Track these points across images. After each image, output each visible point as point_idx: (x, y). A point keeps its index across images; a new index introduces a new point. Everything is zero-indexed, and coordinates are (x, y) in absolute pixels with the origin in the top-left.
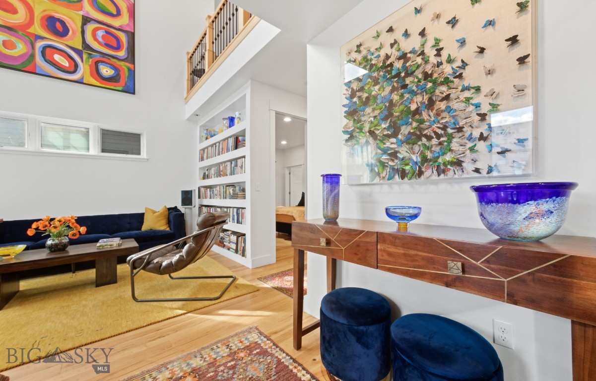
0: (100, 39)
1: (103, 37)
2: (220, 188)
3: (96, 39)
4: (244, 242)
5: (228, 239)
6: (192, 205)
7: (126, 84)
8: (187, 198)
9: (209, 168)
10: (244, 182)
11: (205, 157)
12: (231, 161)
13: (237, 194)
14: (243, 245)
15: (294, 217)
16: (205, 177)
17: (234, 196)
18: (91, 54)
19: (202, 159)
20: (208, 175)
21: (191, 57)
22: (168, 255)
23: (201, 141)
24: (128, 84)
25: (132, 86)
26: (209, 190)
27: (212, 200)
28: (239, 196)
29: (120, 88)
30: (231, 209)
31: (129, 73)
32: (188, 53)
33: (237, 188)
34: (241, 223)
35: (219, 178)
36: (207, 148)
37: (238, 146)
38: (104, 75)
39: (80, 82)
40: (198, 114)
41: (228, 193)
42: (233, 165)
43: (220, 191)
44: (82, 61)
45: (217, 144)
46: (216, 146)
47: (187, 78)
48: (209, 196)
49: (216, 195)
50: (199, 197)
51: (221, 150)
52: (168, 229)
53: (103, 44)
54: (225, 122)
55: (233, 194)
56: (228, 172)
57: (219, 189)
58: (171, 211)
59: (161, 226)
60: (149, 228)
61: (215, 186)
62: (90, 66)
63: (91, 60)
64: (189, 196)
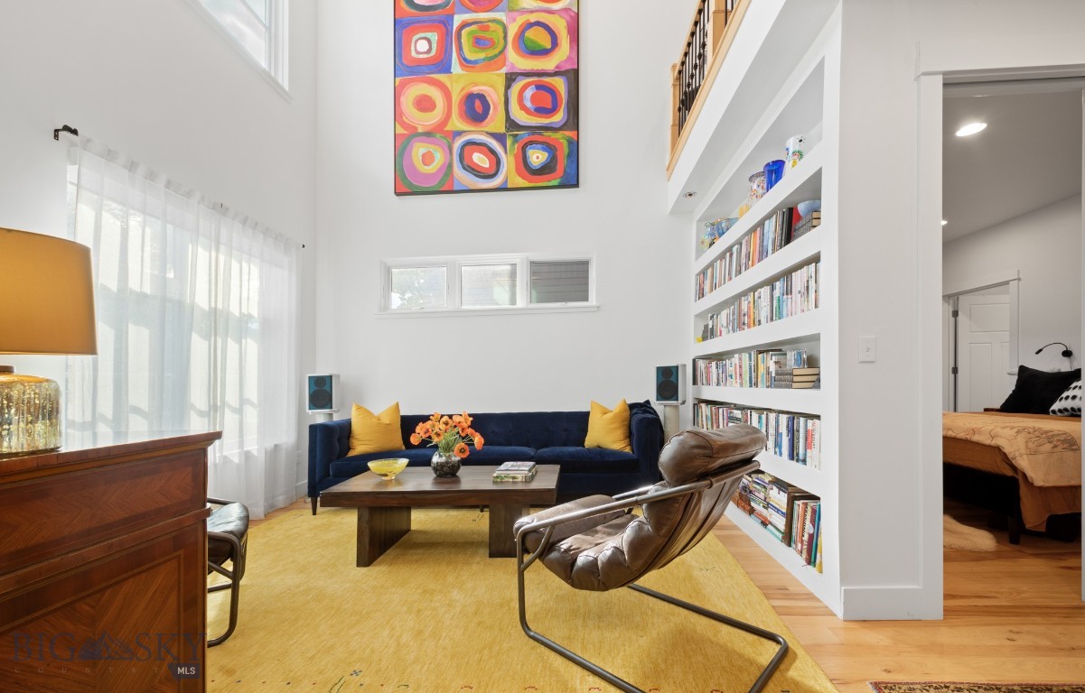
0: (528, 104)
1: (533, 98)
2: (740, 359)
3: (523, 107)
4: (813, 522)
5: (762, 496)
6: (677, 400)
7: (565, 171)
8: (668, 382)
9: (715, 311)
10: (815, 338)
11: (707, 288)
12: (770, 282)
13: (791, 374)
14: (809, 528)
15: (1007, 450)
16: (708, 334)
17: (783, 379)
18: (516, 135)
19: (701, 294)
20: (712, 329)
21: (680, 72)
22: (599, 528)
23: (699, 253)
24: (568, 170)
25: (574, 172)
26: (714, 364)
27: (721, 388)
28: (796, 379)
29: (555, 182)
30: (772, 416)
31: (569, 149)
32: (674, 67)
33: (791, 356)
34: (804, 461)
35: (738, 333)
36: (711, 265)
37: (794, 234)
38: (534, 164)
39: (503, 189)
40: (691, 191)
41: (762, 370)
42: (777, 293)
43: (740, 367)
44: (506, 152)
45: (735, 249)
46: (731, 255)
47: (671, 123)
48: (715, 380)
49: (731, 376)
50: (695, 382)
51: (743, 261)
52: (628, 450)
53: (532, 110)
54: (755, 187)
55: (777, 374)
56: (764, 312)
57: (737, 362)
58: (635, 411)
59: (615, 442)
60: (596, 444)
61: (729, 354)
62: (516, 157)
63: (516, 146)
64: (673, 379)
